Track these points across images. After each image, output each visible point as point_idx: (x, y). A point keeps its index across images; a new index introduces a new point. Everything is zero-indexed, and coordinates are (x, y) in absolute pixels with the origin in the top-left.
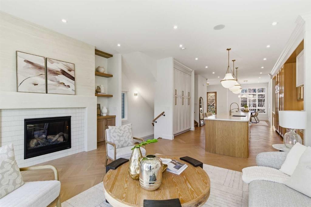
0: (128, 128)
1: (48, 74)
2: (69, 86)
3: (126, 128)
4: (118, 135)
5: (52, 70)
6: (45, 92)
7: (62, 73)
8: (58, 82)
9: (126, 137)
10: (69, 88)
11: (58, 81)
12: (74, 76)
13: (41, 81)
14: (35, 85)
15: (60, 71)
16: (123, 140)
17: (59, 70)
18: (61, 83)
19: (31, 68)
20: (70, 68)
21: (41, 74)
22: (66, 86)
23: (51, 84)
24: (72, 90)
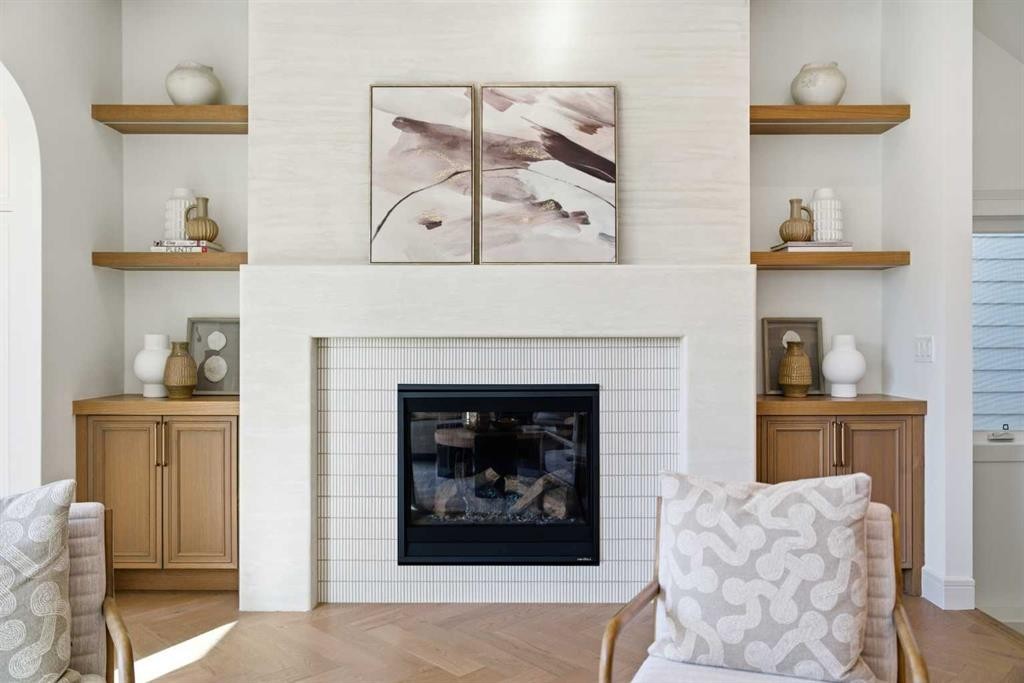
0: (819, 515)
1: (485, 165)
2: (582, 218)
3: (792, 510)
4: (707, 550)
5: (504, 144)
6: (468, 257)
7: (550, 150)
8: (527, 199)
9: (777, 584)
10: (581, 226)
11: (528, 194)
12: (610, 157)
13: (455, 203)
14: (432, 225)
15: (539, 140)
16: (741, 610)
17: (536, 136)
18: (541, 204)
19: (419, 148)
20: (590, 114)
21: (454, 172)
22: (565, 215)
23: (497, 215)
24: (602, 235)
